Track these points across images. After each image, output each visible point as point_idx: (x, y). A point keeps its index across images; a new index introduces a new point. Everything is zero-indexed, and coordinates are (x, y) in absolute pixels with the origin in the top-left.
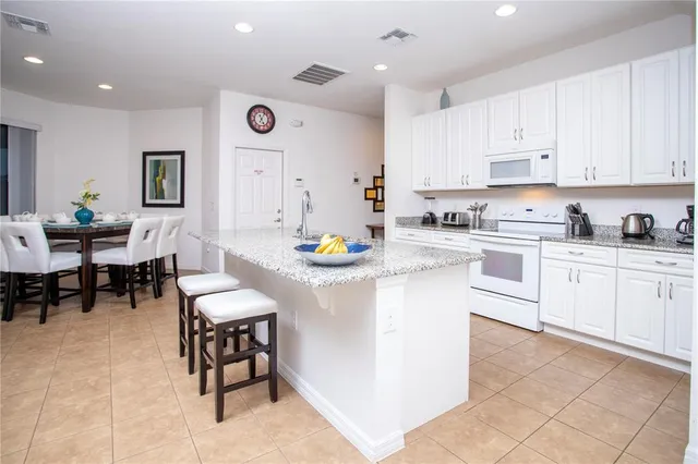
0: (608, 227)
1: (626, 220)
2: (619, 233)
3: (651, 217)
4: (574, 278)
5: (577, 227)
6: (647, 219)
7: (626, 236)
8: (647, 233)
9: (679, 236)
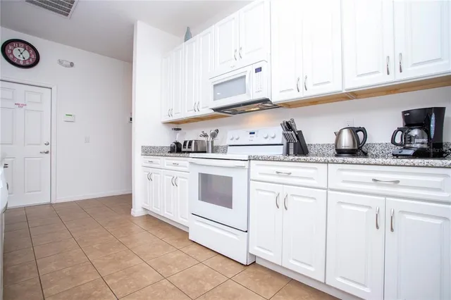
0: (323, 145)
1: (338, 135)
2: (333, 151)
3: (363, 130)
4: (282, 204)
5: (292, 146)
6: (360, 134)
7: (340, 152)
8: (360, 148)
9: (396, 150)
